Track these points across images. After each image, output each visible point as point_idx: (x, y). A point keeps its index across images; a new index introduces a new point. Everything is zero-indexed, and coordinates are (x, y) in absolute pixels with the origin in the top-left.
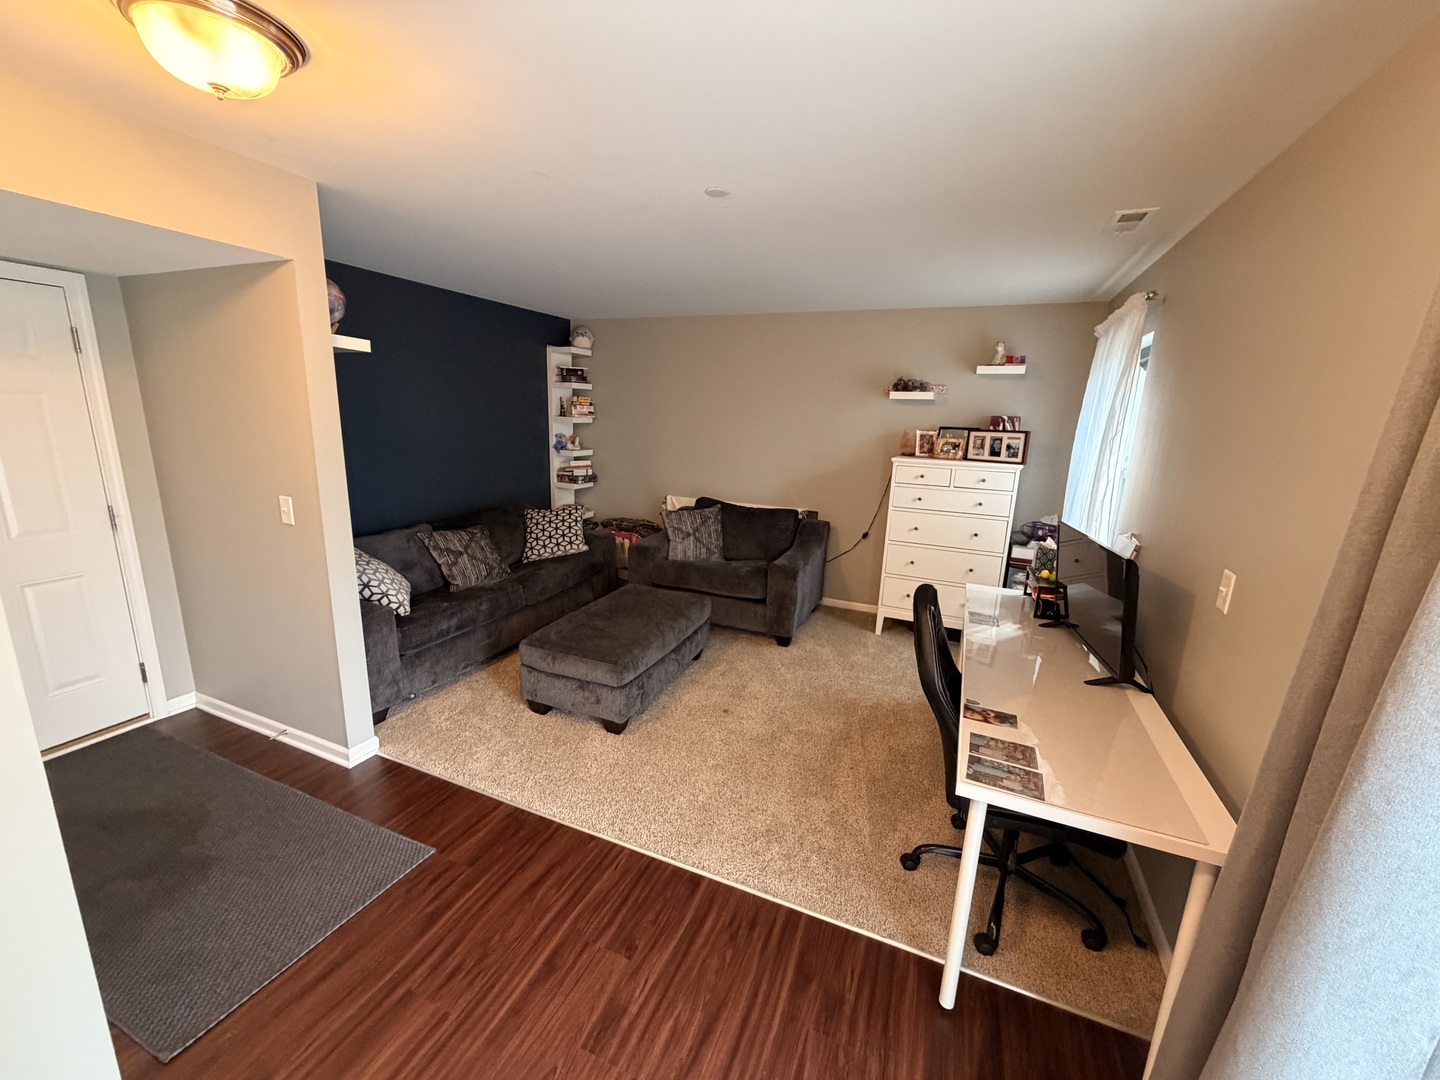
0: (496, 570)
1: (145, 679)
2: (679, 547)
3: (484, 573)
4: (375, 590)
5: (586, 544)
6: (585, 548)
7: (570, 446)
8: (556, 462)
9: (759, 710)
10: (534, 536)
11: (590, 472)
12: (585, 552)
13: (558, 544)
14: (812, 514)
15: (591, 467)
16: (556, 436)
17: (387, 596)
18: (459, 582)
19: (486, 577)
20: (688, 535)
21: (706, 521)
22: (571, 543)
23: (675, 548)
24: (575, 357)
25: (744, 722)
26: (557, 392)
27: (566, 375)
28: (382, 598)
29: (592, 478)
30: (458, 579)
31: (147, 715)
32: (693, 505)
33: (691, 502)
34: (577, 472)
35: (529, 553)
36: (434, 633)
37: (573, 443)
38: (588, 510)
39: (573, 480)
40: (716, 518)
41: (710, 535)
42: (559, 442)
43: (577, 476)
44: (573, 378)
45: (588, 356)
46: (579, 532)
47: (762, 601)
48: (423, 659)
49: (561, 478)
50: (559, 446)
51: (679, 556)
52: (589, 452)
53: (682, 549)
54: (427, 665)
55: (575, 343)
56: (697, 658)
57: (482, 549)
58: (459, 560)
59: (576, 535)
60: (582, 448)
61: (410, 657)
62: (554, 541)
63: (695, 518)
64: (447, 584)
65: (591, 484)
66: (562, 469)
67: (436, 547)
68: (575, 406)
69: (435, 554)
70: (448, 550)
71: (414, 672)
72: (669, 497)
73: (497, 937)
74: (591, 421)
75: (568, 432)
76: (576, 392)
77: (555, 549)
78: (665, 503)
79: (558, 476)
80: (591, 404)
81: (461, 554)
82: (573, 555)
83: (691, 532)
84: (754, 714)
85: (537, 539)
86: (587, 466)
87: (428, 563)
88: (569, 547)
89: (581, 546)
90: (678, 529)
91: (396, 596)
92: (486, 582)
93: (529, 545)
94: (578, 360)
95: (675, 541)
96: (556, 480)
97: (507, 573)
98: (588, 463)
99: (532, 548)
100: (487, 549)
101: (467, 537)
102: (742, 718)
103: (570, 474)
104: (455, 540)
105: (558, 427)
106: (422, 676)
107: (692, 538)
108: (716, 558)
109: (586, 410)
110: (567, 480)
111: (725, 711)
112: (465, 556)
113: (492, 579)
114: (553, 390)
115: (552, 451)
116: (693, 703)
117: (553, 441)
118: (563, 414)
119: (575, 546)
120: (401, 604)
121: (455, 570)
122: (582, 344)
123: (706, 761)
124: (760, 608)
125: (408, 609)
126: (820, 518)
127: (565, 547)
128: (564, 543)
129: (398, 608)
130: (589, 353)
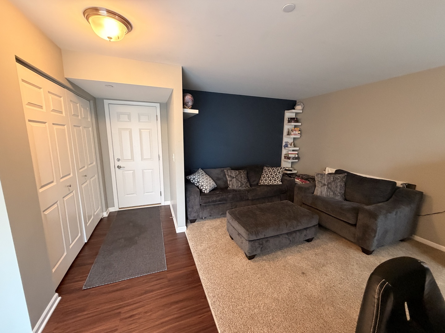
0: (244, 185)
1: (161, 195)
2: (319, 190)
3: (239, 185)
4: (200, 184)
5: (281, 182)
6: (281, 183)
7: (289, 146)
8: (284, 152)
9: (323, 282)
10: (263, 176)
11: (297, 156)
12: (280, 185)
13: (270, 180)
14: (410, 186)
15: (297, 154)
16: (285, 142)
17: (203, 186)
18: (230, 187)
19: (240, 187)
20: (325, 185)
21: (335, 180)
22: (275, 180)
23: (317, 190)
24: (296, 114)
25: (309, 284)
26: (287, 127)
27: (291, 120)
28: (201, 186)
29: (298, 158)
30: (231, 185)
31: (160, 204)
32: (334, 172)
33: (333, 171)
34: (290, 156)
35: (261, 182)
36: (210, 200)
37: (291, 145)
38: (295, 170)
39: (289, 158)
40: (342, 180)
41: (337, 187)
42: (286, 145)
43: (290, 157)
44: (293, 121)
45: (301, 113)
46: (279, 177)
47: (355, 225)
48: (207, 207)
49: (285, 157)
50: (286, 146)
51: (319, 194)
52: (297, 149)
53: (320, 191)
54: (208, 210)
55: (296, 108)
56: (309, 241)
57: (241, 177)
58: (233, 180)
59: (278, 178)
60: (295, 146)
61: (203, 206)
62: (269, 179)
63: (330, 178)
64: (227, 187)
65: (297, 161)
66: (286, 154)
67: (228, 175)
68: (293, 131)
69: (227, 176)
70: (231, 176)
71: (204, 211)
72: (327, 168)
73: (149, 314)
74: (299, 137)
75: (291, 141)
76: (295, 126)
77: (269, 182)
78: (325, 170)
79: (284, 156)
80: (299, 130)
81: (234, 178)
82: (275, 185)
83: (326, 184)
84: (318, 283)
85: (264, 177)
86: (295, 154)
87: (225, 179)
88: (274, 182)
89: (278, 182)
90: (320, 182)
91: (205, 187)
92: (240, 188)
93: (261, 179)
94: (297, 115)
95: (318, 186)
96: (283, 158)
97: (248, 187)
98: (297, 152)
99: (262, 180)
100: (243, 178)
101: (238, 173)
102: (309, 282)
103: (288, 156)
104: (234, 173)
105: (286, 139)
106: (205, 213)
107: (326, 187)
108: (339, 198)
109: (297, 132)
110: (287, 158)
111: (303, 273)
112: (235, 179)
113: (242, 188)
114: (286, 126)
115: (283, 147)
116: (291, 262)
117: (284, 144)
118: (289, 134)
119: (276, 182)
120: (206, 189)
121: (230, 183)
122: (298, 108)
123: (273, 293)
124: (352, 229)
125: (208, 192)
126: (418, 189)
127: (273, 181)
128: (273, 180)
129: (205, 190)
130: (301, 111)
